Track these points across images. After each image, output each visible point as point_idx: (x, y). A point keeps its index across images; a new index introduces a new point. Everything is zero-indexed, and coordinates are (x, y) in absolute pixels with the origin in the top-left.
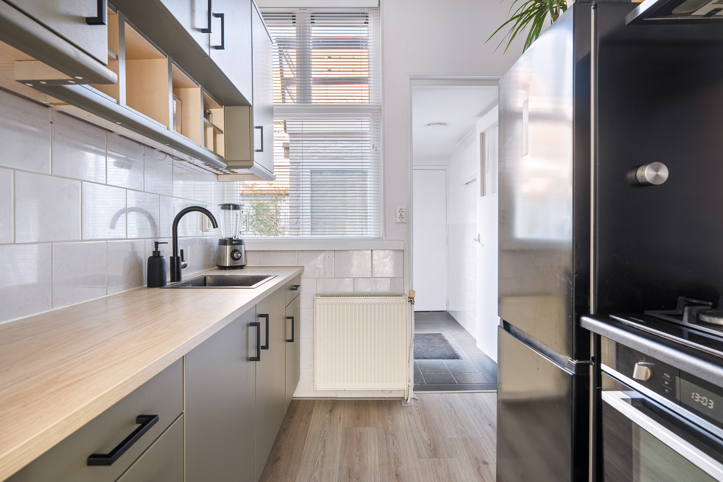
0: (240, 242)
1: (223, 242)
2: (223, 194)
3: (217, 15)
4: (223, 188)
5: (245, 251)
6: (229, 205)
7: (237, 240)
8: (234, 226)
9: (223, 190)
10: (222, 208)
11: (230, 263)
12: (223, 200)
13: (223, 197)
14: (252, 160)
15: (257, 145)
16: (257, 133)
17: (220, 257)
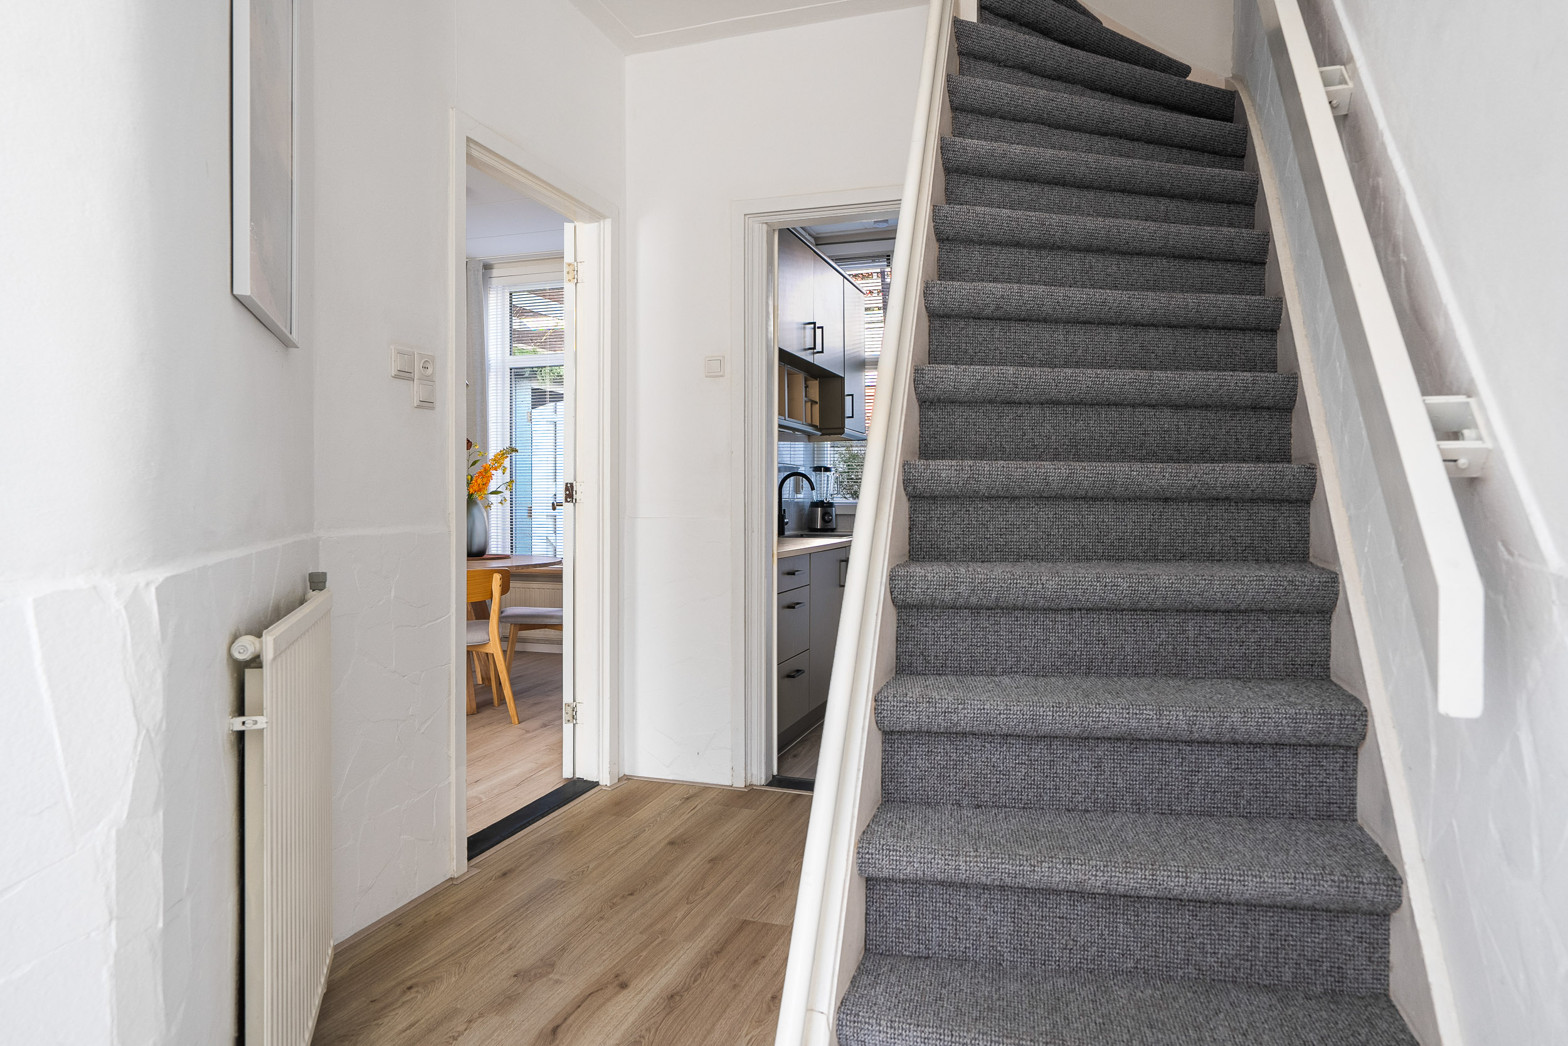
0: (831, 505)
1: (815, 505)
2: (814, 457)
3: (818, 328)
4: (814, 448)
5: (836, 515)
6: (821, 467)
7: (828, 503)
8: (825, 489)
9: (814, 451)
10: (814, 471)
11: (821, 525)
12: (814, 464)
13: (814, 461)
14: (843, 427)
15: (848, 413)
16: (848, 400)
17: (812, 518)
